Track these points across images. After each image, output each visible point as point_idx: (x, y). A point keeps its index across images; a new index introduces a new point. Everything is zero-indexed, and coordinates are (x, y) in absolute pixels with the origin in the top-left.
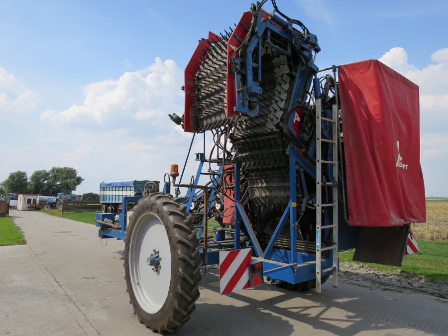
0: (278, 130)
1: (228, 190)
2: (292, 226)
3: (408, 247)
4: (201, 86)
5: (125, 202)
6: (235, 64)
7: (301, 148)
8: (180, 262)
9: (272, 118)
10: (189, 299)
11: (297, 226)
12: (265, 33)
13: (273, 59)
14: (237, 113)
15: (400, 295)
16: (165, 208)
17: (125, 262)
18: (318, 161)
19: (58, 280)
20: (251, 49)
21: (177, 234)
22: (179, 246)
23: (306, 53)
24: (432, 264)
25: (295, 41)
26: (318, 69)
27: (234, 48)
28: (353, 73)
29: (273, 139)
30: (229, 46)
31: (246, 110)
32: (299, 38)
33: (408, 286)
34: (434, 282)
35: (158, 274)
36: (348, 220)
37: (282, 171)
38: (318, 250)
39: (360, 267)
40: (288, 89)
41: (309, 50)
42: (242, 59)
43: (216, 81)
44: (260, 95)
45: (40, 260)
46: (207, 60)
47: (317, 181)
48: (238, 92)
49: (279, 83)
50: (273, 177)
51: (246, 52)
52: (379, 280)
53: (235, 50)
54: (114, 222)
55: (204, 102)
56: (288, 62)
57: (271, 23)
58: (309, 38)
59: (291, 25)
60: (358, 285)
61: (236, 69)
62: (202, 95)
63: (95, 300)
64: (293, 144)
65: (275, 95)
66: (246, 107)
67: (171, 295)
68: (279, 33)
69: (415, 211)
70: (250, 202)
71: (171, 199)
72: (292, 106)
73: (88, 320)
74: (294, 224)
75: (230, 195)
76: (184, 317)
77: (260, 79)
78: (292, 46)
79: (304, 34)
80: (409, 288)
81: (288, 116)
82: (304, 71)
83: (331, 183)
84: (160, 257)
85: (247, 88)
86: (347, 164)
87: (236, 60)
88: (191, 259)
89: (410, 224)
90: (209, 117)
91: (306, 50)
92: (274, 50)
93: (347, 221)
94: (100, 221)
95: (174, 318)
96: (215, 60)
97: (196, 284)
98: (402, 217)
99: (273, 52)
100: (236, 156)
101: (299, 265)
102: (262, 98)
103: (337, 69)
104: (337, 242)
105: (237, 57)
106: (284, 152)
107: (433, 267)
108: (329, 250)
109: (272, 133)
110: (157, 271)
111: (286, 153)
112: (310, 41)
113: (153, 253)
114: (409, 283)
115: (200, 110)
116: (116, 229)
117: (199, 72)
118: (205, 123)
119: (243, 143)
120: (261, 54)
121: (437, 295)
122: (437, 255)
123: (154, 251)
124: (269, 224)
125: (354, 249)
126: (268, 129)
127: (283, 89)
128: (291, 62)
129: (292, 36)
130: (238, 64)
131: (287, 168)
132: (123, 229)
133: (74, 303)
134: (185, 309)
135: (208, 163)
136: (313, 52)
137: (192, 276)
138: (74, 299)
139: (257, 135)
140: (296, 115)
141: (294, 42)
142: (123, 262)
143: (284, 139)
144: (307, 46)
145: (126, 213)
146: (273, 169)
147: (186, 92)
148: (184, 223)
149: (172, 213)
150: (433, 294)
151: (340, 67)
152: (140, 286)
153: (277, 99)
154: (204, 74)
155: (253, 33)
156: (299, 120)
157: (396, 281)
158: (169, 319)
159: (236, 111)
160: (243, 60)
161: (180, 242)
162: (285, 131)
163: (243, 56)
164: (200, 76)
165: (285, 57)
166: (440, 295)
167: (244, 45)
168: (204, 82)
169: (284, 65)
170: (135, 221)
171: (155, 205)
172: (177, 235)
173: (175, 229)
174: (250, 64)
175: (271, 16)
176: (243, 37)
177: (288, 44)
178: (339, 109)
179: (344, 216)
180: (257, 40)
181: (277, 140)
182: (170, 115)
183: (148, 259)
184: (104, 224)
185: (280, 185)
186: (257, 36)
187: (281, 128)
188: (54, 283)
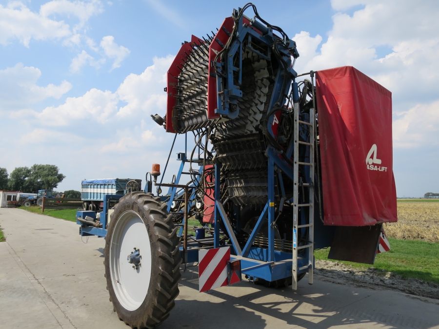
0: (258, 132)
1: (209, 190)
2: (270, 225)
3: (380, 246)
4: (184, 88)
5: (107, 200)
6: (217, 67)
7: (279, 150)
8: (160, 260)
9: (251, 120)
10: (169, 297)
11: (275, 225)
12: (246, 38)
13: (254, 63)
14: (218, 115)
15: (372, 291)
16: (146, 207)
17: (106, 260)
18: (296, 163)
19: (37, 278)
20: (232, 54)
21: (157, 232)
22: (159, 244)
23: (285, 59)
24: (403, 262)
25: (275, 47)
26: (296, 74)
27: (215, 52)
28: (330, 78)
29: (253, 140)
30: (211, 50)
31: (226, 112)
32: (279, 44)
33: (380, 283)
34: (405, 279)
35: (138, 272)
36: (323, 219)
37: (261, 172)
38: (295, 249)
39: (335, 265)
40: (268, 93)
41: (288, 55)
43: (198, 83)
44: (241, 98)
45: (19, 257)
46: (189, 63)
47: (294, 182)
48: (219, 95)
49: (259, 87)
50: (252, 177)
51: (227, 56)
52: (353, 277)
53: (217, 54)
54: (95, 220)
55: (186, 104)
56: (268, 67)
57: (252, 29)
58: (288, 44)
59: (271, 31)
60: (333, 282)
61: (217, 72)
62: (184, 97)
63: (75, 297)
64: (272, 146)
65: (255, 98)
66: (227, 110)
67: (151, 292)
68: (259, 38)
69: (386, 211)
70: (229, 201)
71: (152, 198)
72: (271, 109)
73: (67, 318)
74: (271, 224)
75: (210, 195)
76: (164, 314)
77: (240, 82)
78: (272, 51)
79: (284, 39)
80: (381, 285)
81: (268, 119)
82: (283, 76)
83: (307, 184)
84: (140, 255)
85: (228, 91)
86: (323, 166)
87: (217, 63)
88: (171, 257)
89: (382, 224)
90: (191, 118)
91: (285, 55)
92: (254, 54)
93: (322, 221)
94: (81, 219)
95: (153, 315)
96: (197, 63)
97: (175, 282)
98: (374, 217)
99: (253, 57)
100: (216, 156)
101: (277, 263)
102: (242, 100)
103: (315, 74)
104: (313, 241)
105: (218, 60)
106: (263, 153)
107: (404, 264)
108: (305, 249)
109: (252, 135)
110: (137, 269)
111: (265, 154)
112: (289, 47)
113: (134, 251)
114: (381, 280)
115: (182, 112)
116: (97, 227)
117: (182, 74)
118: (186, 124)
119: (223, 144)
120: (241, 59)
121: (407, 291)
122: (408, 253)
123: (135, 249)
124: (248, 222)
125: (329, 248)
126: (248, 131)
127: (262, 92)
128: (271, 66)
129: (272, 42)
130: (220, 68)
131: (265, 169)
132: (104, 226)
133: (53, 300)
134: (165, 307)
135: (190, 163)
136: (292, 58)
137: (171, 274)
138: (53, 296)
139: (237, 137)
140: (275, 117)
141: (273, 48)
142: (103, 259)
143: (263, 141)
144: (286, 52)
145: (107, 211)
146: (252, 169)
147: (169, 93)
148: (164, 222)
149: (152, 212)
150: (403, 291)
151: (316, 72)
152: (120, 284)
153: (257, 101)
154: (186, 76)
155: (235, 38)
156: (277, 122)
157: (369, 278)
158: (149, 316)
159: (217, 113)
160: (224, 63)
161: (160, 240)
162: (264, 133)
163: (225, 59)
164: (183, 78)
165: (265, 62)
166: (410, 291)
167: (225, 49)
168: (186, 84)
169: (264, 69)
170: (116, 219)
171: (136, 203)
172: (157, 234)
173: (156, 228)
174: (231, 68)
175: (252, 22)
176: (225, 42)
177: (269, 49)
178: (316, 112)
179: (319, 215)
180: (238, 45)
181: (257, 142)
182: (152, 116)
183: (128, 257)
184: (85, 222)
185: (258, 185)
186: (239, 40)
187: (261, 130)
188: (34, 281)
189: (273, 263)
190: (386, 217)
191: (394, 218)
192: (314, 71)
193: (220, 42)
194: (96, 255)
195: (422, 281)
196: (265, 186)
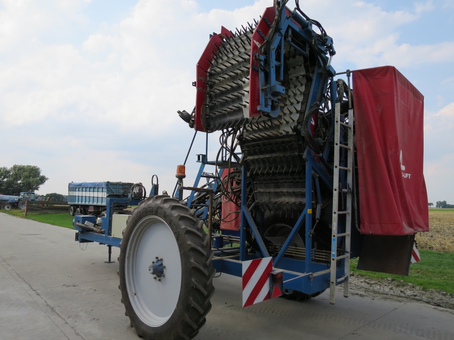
0: (295, 133)
2: (307, 233)
3: (412, 257)
4: (215, 83)
5: (110, 204)
6: (260, 60)
7: (318, 153)
8: (193, 271)
9: (287, 120)
10: (201, 311)
11: (313, 234)
12: (287, 31)
15: (398, 303)
16: (174, 212)
17: (120, 270)
18: (336, 167)
19: (34, 288)
20: (274, 46)
21: (189, 240)
22: (191, 254)
24: (418, 272)
25: (315, 42)
26: (335, 72)
27: (257, 43)
28: (369, 78)
29: (288, 142)
30: (253, 42)
31: (268, 109)
32: (318, 39)
33: (402, 295)
34: (426, 291)
35: (161, 284)
36: (360, 228)
38: (333, 259)
40: (305, 91)
41: (326, 52)
42: (265, 56)
43: (232, 78)
45: (9, 265)
47: (334, 188)
48: (262, 90)
50: (285, 182)
51: (269, 48)
53: (259, 47)
54: (95, 224)
56: (304, 63)
58: (327, 40)
59: (311, 25)
61: (260, 65)
62: (215, 92)
63: (81, 311)
64: (311, 148)
66: (269, 107)
68: (299, 32)
70: (256, 207)
71: (179, 202)
72: (310, 109)
73: (78, 334)
74: (309, 232)
76: (195, 331)
77: (282, 78)
78: (311, 47)
79: (322, 35)
80: (403, 297)
82: (321, 74)
83: (346, 190)
84: (164, 265)
85: (271, 87)
86: (360, 171)
87: (260, 55)
88: (205, 268)
89: (416, 233)
90: (224, 116)
91: (322, 52)
93: (359, 229)
94: (80, 224)
97: (209, 295)
98: (411, 226)
100: (244, 158)
101: (316, 274)
103: (351, 74)
104: (349, 251)
105: (261, 53)
106: (300, 156)
108: (342, 259)
109: (288, 135)
110: (159, 280)
111: (303, 157)
112: (327, 43)
113: (155, 260)
114: (401, 292)
115: (212, 108)
116: (98, 232)
117: (212, 67)
119: (254, 146)
120: (283, 52)
123: (157, 258)
124: (268, 230)
125: (358, 259)
126: (283, 132)
127: (298, 90)
128: (309, 63)
130: (262, 61)
132: (107, 232)
133: (58, 315)
134: (196, 322)
136: (329, 55)
137: (205, 287)
138: (57, 309)
139: (270, 138)
141: (313, 43)
143: (300, 143)
144: (324, 48)
145: (110, 216)
146: (286, 173)
147: (198, 88)
148: (196, 229)
149: (182, 218)
150: (428, 303)
151: (353, 72)
152: (138, 297)
153: (293, 100)
154: (218, 70)
155: (277, 30)
156: (313, 124)
158: (178, 333)
159: (260, 111)
160: (267, 57)
162: (303, 133)
163: (267, 53)
164: (213, 72)
165: (302, 58)
166: (436, 303)
167: (267, 41)
168: (218, 78)
169: (301, 66)
171: (162, 208)
172: (189, 242)
173: (187, 236)
174: (273, 63)
175: (292, 13)
176: (266, 32)
177: (307, 45)
179: (356, 225)
180: (280, 38)
181: (294, 144)
182: (179, 112)
183: (150, 267)
184: (85, 227)
185: (291, 190)
186: (280, 33)
187: (299, 130)
188: (31, 292)
189: (312, 274)
190: (420, 227)
191: (426, 228)
192: (351, 70)
193: (261, 33)
194: (94, 264)
195: (444, 293)
196: (300, 192)
